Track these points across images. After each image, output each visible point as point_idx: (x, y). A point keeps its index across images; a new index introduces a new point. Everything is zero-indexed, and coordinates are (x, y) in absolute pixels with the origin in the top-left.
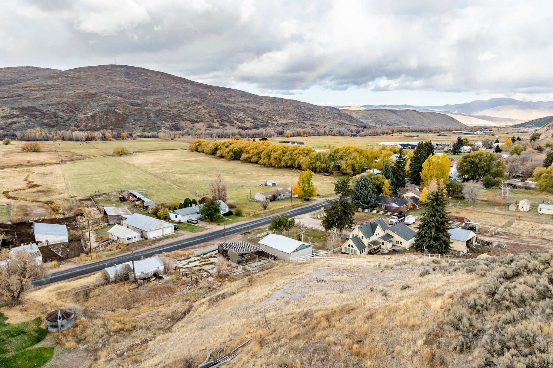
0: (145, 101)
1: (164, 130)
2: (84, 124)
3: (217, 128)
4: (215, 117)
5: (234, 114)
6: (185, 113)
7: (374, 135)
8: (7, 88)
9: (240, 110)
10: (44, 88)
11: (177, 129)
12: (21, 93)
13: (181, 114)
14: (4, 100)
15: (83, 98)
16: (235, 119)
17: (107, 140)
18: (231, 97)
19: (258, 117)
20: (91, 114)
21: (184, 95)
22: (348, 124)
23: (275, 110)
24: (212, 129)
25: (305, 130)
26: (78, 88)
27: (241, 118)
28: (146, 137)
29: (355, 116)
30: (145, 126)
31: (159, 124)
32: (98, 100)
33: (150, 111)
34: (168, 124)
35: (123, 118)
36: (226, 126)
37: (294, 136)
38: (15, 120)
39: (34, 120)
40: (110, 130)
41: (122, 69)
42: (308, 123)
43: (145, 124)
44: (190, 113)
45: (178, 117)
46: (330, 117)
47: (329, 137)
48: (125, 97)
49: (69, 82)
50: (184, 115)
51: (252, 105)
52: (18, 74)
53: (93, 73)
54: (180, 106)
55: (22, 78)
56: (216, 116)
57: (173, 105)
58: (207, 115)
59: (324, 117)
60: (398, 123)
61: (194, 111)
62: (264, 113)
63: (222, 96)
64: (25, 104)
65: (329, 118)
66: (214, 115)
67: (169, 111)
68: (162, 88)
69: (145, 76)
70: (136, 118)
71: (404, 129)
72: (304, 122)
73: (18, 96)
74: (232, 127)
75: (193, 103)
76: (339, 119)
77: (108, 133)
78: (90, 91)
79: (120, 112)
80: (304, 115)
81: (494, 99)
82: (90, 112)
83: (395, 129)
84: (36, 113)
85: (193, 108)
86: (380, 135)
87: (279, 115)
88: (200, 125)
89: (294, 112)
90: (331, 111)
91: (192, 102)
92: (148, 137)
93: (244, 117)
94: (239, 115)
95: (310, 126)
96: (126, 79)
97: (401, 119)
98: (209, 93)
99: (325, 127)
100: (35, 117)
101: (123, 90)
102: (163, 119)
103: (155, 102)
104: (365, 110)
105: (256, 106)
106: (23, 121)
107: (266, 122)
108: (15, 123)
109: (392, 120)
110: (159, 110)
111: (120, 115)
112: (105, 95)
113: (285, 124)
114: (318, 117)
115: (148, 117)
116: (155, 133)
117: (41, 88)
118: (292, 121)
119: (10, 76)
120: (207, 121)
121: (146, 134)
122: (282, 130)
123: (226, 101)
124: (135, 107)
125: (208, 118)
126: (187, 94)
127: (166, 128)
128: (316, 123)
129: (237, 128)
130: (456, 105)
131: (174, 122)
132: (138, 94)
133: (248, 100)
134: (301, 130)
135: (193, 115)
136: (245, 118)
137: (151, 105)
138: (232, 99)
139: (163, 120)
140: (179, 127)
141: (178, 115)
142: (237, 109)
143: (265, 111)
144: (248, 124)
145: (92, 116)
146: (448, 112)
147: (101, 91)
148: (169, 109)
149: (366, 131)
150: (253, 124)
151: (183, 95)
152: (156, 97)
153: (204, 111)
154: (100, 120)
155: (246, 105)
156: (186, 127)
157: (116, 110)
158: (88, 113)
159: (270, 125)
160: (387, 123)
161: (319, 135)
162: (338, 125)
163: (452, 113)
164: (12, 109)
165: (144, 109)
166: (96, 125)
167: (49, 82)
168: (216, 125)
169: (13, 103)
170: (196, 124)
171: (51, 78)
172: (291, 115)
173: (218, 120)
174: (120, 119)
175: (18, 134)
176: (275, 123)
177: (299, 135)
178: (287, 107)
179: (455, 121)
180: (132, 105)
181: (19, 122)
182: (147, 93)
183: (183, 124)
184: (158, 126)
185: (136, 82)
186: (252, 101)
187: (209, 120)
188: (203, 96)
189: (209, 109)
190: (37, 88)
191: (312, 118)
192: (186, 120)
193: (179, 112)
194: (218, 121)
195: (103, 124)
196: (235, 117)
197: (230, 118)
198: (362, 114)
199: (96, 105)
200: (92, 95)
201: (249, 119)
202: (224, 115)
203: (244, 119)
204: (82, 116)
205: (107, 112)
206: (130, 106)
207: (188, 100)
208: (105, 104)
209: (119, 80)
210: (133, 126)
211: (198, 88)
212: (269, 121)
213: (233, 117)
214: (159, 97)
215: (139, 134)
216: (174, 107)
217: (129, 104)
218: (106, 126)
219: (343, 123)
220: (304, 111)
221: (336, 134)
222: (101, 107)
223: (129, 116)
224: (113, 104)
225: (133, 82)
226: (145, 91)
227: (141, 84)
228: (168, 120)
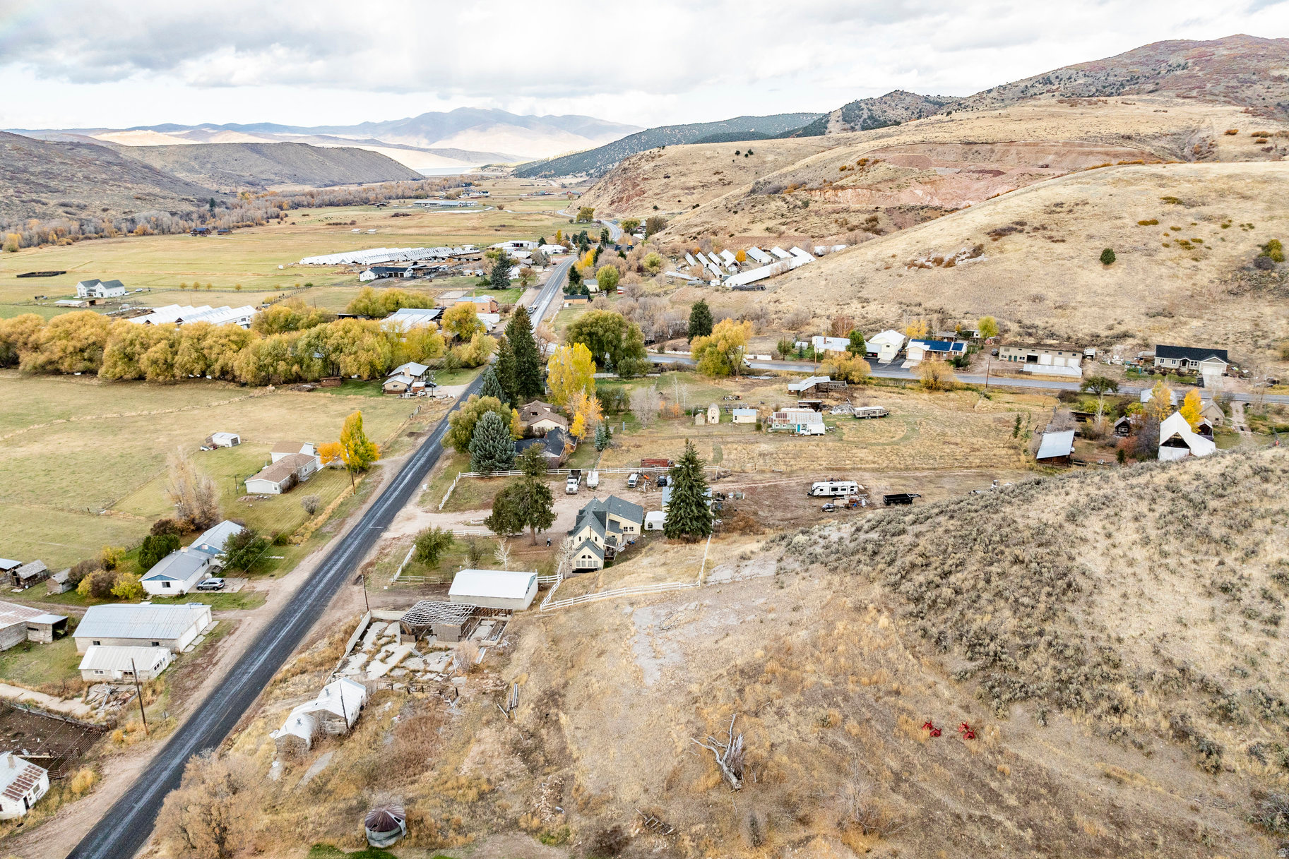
7: (249, 226)
22: (164, 198)
25: (55, 224)
29: (157, 164)
37: (29, 246)
42: (53, 201)
46: (104, 176)
47: (132, 239)
59: (87, 178)
60: (272, 177)
65: (104, 182)
71: (305, 200)
72: (34, 196)
76: (132, 182)
80: (26, 176)
81: (463, 109)
83: (286, 202)
86: (262, 225)
90: (93, 155)
95: (60, 210)
97: (278, 168)
99: (105, 210)
104: (179, 146)
109: (255, 170)
114: (71, 180)
128: (73, 200)
130: (386, 123)
134: (35, 225)
146: (373, 142)
149: (227, 218)
160: (247, 179)
161: (100, 234)
162: (138, 202)
163: (383, 145)
177: (43, 240)
179: (399, 166)
191: (52, 184)
198: (176, 158)
219: (149, 194)
220: (21, 164)
221: (150, 230)
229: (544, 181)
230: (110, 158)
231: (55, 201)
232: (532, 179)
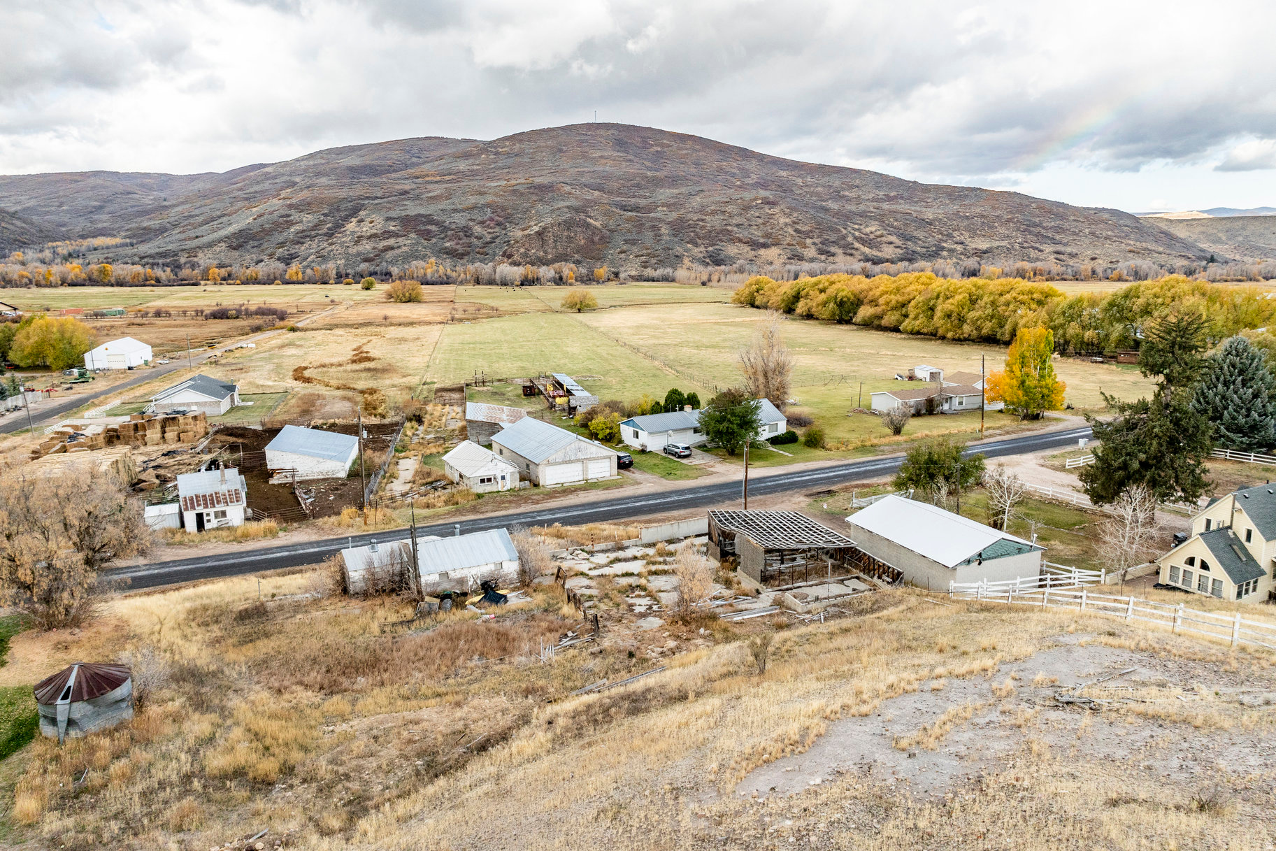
0: (652, 200)
1: (689, 264)
2: (522, 250)
3: (812, 260)
4: (808, 235)
5: (856, 226)
6: (738, 225)
7: (1240, 281)
8: (384, 180)
9: (871, 218)
10: (452, 177)
11: (718, 262)
12: (407, 187)
13: (729, 228)
14: (376, 201)
15: (522, 194)
16: (856, 238)
17: (565, 283)
18: (852, 187)
19: (915, 234)
20: (536, 229)
21: (740, 187)
22: (1160, 253)
23: (961, 217)
24: (799, 262)
25: (1039, 265)
26: (516, 176)
27: (872, 236)
28: (647, 280)
30: (648, 255)
31: (679, 250)
32: (553, 199)
33: (660, 220)
34: (699, 251)
35: (603, 237)
36: (833, 255)
38: (391, 242)
39: (425, 243)
40: (573, 262)
41: (609, 133)
42: (1048, 248)
43: (649, 251)
44: (750, 225)
45: (724, 234)
46: (1110, 233)
48: (610, 192)
49: (500, 164)
50: (736, 229)
51: (903, 206)
52: (409, 152)
53: (550, 142)
54: (729, 208)
55: (415, 160)
56: (811, 231)
57: (712, 208)
58: (790, 230)
59: (1092, 234)
61: (760, 221)
62: (931, 224)
63: (830, 186)
64: (413, 209)
65: (1107, 238)
66: (805, 228)
67: (703, 220)
68: (693, 170)
69: (657, 146)
70: (629, 237)
72: (1037, 245)
73: (401, 194)
74: (848, 258)
75: (759, 202)
76: (1137, 241)
77: (567, 269)
78: (538, 180)
79: (597, 224)
80: (1039, 229)
82: (536, 225)
84: (430, 227)
85: (757, 214)
87: (968, 229)
88: (771, 253)
89: (1009, 221)
91: (756, 199)
92: (653, 281)
93: (878, 233)
94: (868, 230)
95: (1052, 257)
96: (616, 154)
98: (800, 181)
99: (1093, 259)
100: (427, 235)
101: (608, 177)
102: (688, 240)
103: (673, 201)
105: (913, 209)
106: (405, 243)
107: (935, 245)
108: (392, 248)
110: (681, 219)
111: (596, 231)
112: (567, 188)
113: (985, 252)
114: (1077, 235)
115: (656, 235)
116: (669, 271)
117: (447, 178)
118: (1003, 244)
119: (396, 156)
120: (788, 244)
121: (649, 272)
122: (976, 266)
123: (837, 196)
124: (630, 213)
125: (792, 236)
126: (748, 184)
127: (694, 259)
128: (1069, 250)
129: (860, 260)
131: (713, 245)
132: (638, 186)
133: (892, 194)
134: (1027, 265)
135: (758, 229)
136: (882, 236)
137: (665, 209)
138: (852, 194)
139: (688, 243)
140: (722, 256)
141: (722, 231)
142: (863, 215)
143: (935, 219)
144: (888, 252)
145: (539, 234)
147: (561, 179)
148: (704, 217)
149: (1214, 271)
150: (901, 252)
151: (738, 186)
152: (676, 191)
153: (782, 220)
154: (555, 241)
155: (886, 206)
156: (739, 259)
157: (588, 220)
158: (531, 226)
159: (945, 253)
162: (1131, 255)
164: (388, 219)
165: (648, 217)
166: (546, 252)
167: (463, 166)
168: (811, 252)
169: (390, 208)
170: (762, 252)
171: (466, 156)
172: (1002, 230)
173: (816, 241)
174: (596, 239)
175: (395, 270)
176: (959, 248)
177: (1020, 276)
178: (994, 208)
180: (624, 208)
181: (399, 247)
182: (657, 183)
183: (731, 250)
184: (677, 256)
185: (636, 160)
186: (902, 198)
187: (794, 242)
188: (783, 188)
189: (795, 215)
190: (438, 178)
191: (1058, 237)
192: (740, 241)
193: (724, 222)
194: (814, 244)
195: (560, 250)
196: (857, 234)
197: (844, 237)
199: (548, 209)
200: (542, 188)
201: (893, 238)
202: (831, 229)
203: (879, 239)
204: (519, 234)
205: (569, 225)
206: (618, 211)
207: (748, 196)
208: (568, 207)
209: (602, 157)
210: (623, 256)
211: (775, 169)
212: (944, 245)
213: (853, 234)
215: (633, 273)
216: (714, 213)
217: (617, 206)
218: (566, 255)
219: (1145, 249)
220: (1037, 220)
221: (1125, 277)
222: (557, 212)
223: (615, 234)
224: (584, 206)
225: (630, 160)
226: (654, 178)
227: (647, 163)
228: (699, 241)
230: (1128, 222)
231: (1051, 249)
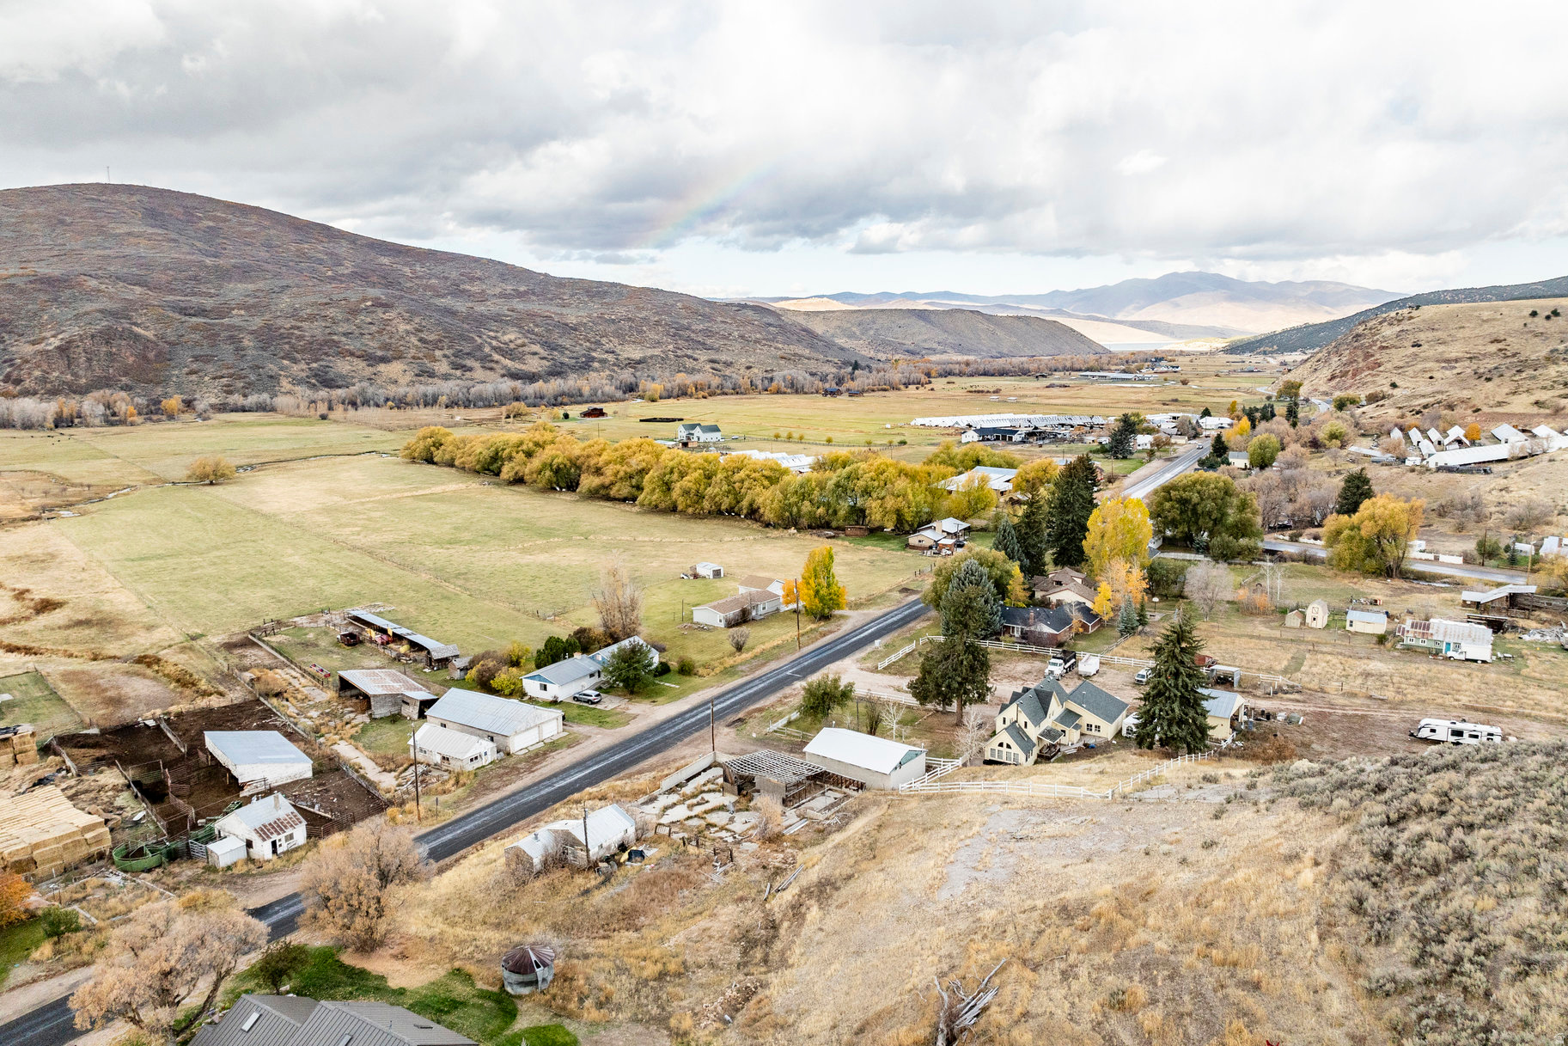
0: (221, 300)
1: (289, 387)
2: (37, 373)
3: (446, 377)
4: (437, 345)
5: (492, 334)
6: (345, 334)
7: (885, 390)
9: (507, 323)
11: (329, 383)
13: (335, 337)
15: (22, 291)
16: (494, 349)
17: (122, 422)
18: (472, 279)
19: (560, 342)
20: (55, 342)
21: (333, 278)
22: (809, 359)
23: (606, 321)
24: (431, 380)
25: (698, 378)
27: (512, 346)
28: (235, 410)
29: (819, 328)
30: (230, 376)
31: (272, 368)
32: (75, 299)
33: (240, 329)
34: (299, 369)
35: (159, 354)
36: (470, 369)
37: (669, 397)
40: (122, 389)
41: (134, 199)
42: (703, 356)
43: (231, 371)
44: (362, 334)
45: (327, 346)
46: (758, 336)
47: (765, 397)
48: (156, 288)
50: (343, 339)
51: (535, 306)
53: (42, 209)
54: (331, 312)
56: (440, 341)
57: (308, 311)
58: (414, 340)
59: (742, 337)
60: (935, 346)
61: (374, 328)
62: (576, 330)
63: (447, 278)
65: (757, 341)
66: (432, 337)
67: (298, 328)
68: (263, 254)
69: (208, 219)
70: (198, 352)
71: (956, 368)
72: (689, 352)
74: (488, 373)
75: (369, 303)
76: (784, 343)
77: (124, 403)
78: (44, 270)
79: (150, 334)
80: (688, 333)
81: (1175, 274)
82: (54, 336)
83: (935, 369)
85: (369, 320)
86: (899, 389)
87: (619, 335)
88: (394, 369)
89: (658, 323)
90: (757, 317)
91: (365, 300)
92: (244, 411)
93: (519, 342)
94: (506, 338)
95: (708, 367)
96: (150, 230)
97: (942, 336)
98: (407, 270)
99: (749, 368)
101: (148, 266)
102: (282, 354)
103: (251, 301)
104: (844, 312)
105: (551, 309)
107: (584, 355)
109: (918, 339)
110: (268, 327)
111: (150, 345)
112: (93, 283)
113: (639, 362)
114: (726, 338)
115: (237, 349)
116: (265, 397)
118: (657, 352)
120: (414, 358)
121: (237, 399)
122: (633, 380)
123: (458, 292)
124: (194, 319)
125: (416, 347)
126: (343, 275)
127: (297, 381)
128: (723, 357)
129: (503, 376)
130: (1079, 291)
131: (316, 361)
132: (195, 278)
133: (522, 289)
134: (682, 378)
135: (373, 339)
136: (523, 345)
137: (242, 312)
138: (475, 288)
139: (283, 358)
140: (331, 375)
141: (326, 342)
142: (497, 318)
143: (580, 324)
144: (533, 365)
145: (63, 350)
146: (1060, 312)
147: (78, 268)
148: (299, 324)
149: (862, 379)
150: (547, 364)
151: (329, 277)
152: (251, 287)
153: (403, 327)
154: (89, 360)
155: (519, 305)
156: (353, 377)
157: (135, 329)
158: (44, 338)
159: (596, 365)
160: (906, 347)
161: (736, 390)
162: (782, 362)
163: (1070, 316)
165: (222, 324)
166: (75, 375)
168: (443, 367)
170: (382, 367)
172: (652, 335)
173: (447, 352)
174: (151, 355)
176: (610, 357)
177: (683, 393)
178: (639, 309)
179: (1081, 338)
180: (184, 311)
182: (223, 275)
183: (342, 366)
184: (271, 377)
185: (182, 239)
186: (534, 294)
187: (420, 355)
188: (388, 281)
189: (417, 320)
191: (709, 342)
192: (352, 354)
193: (328, 331)
194: (445, 356)
195: (98, 372)
196: (494, 343)
197: (480, 347)
198: (838, 323)
199: (71, 314)
200: (50, 282)
201: (536, 348)
202: (463, 337)
203: (521, 349)
204: (28, 349)
205: (107, 336)
206: (177, 316)
207: (353, 295)
208: (101, 311)
209: (129, 234)
210: (194, 377)
211: (372, 253)
212: (594, 354)
213: (490, 344)
214: (261, 285)
215: (213, 400)
216: (311, 318)
217: (174, 309)
218: (108, 378)
219: (795, 355)
220: (685, 322)
221: (783, 389)
222: (87, 319)
223: (179, 347)
224: (126, 309)
225: (175, 241)
226: (217, 268)
227: (199, 244)
228: (298, 356)
229: (1260, 358)
230: (771, 320)
231: (706, 358)
232: (1245, 357)
